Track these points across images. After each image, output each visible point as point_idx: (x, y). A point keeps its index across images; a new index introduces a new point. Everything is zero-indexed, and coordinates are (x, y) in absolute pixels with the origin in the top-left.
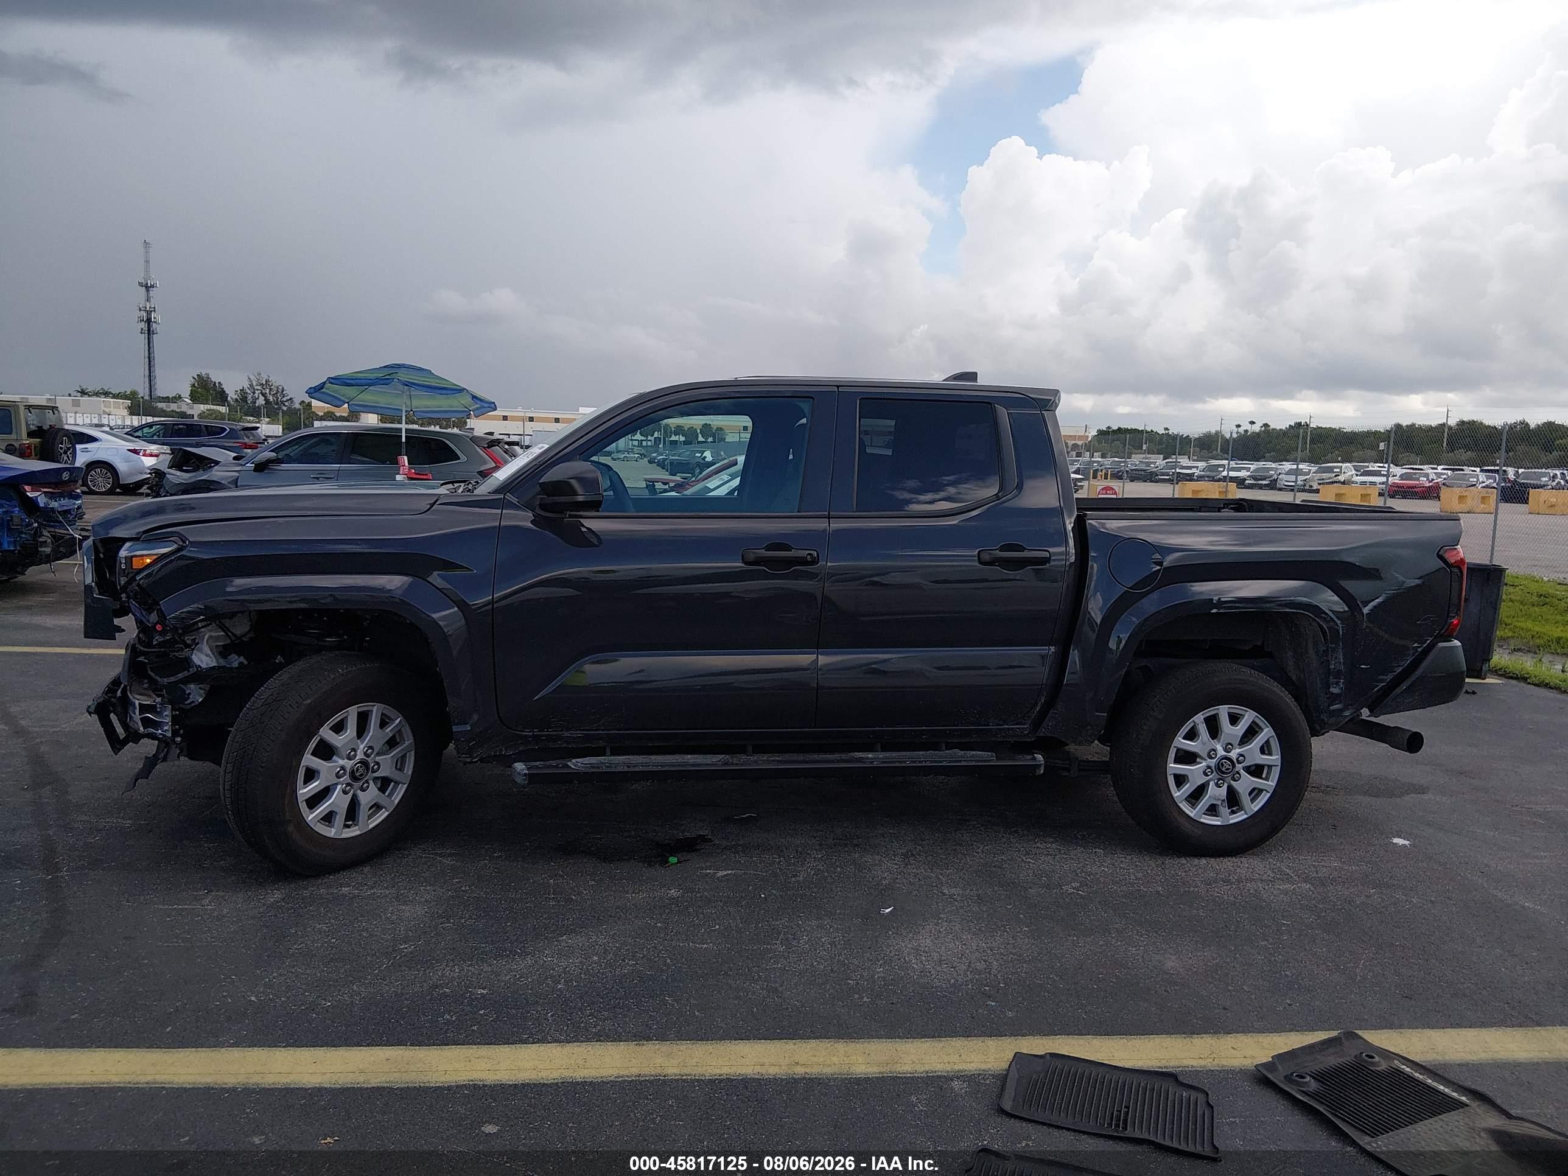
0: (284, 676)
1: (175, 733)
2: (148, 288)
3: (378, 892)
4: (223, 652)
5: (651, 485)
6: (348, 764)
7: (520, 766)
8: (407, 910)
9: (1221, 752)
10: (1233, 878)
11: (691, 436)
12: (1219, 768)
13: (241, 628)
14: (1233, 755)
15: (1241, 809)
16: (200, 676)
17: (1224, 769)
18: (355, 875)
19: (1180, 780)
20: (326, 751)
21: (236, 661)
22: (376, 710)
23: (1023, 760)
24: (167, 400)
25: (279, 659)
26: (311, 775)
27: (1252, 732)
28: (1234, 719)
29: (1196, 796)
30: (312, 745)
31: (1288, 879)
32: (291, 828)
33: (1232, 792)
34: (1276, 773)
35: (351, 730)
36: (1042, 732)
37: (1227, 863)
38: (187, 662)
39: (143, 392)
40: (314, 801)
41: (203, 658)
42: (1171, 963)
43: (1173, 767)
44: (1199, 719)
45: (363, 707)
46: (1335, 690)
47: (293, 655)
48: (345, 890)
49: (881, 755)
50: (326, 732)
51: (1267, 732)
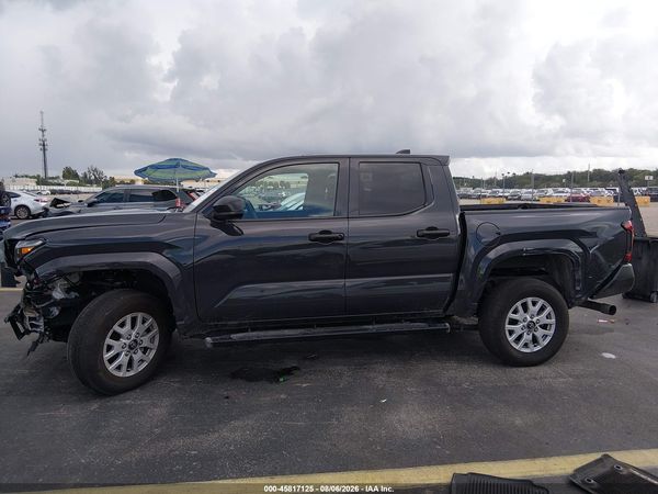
0: (96, 301)
1: (46, 330)
2: (43, 131)
3: (143, 402)
4: (67, 291)
5: (261, 207)
6: (128, 342)
7: (208, 339)
8: (157, 411)
9: (529, 319)
10: (538, 377)
11: (276, 186)
12: (528, 326)
13: (75, 280)
14: (534, 320)
15: (539, 344)
16: (56, 303)
17: (530, 327)
18: (133, 394)
19: (511, 332)
20: (116, 336)
21: (73, 295)
22: (140, 316)
23: (440, 326)
24: (53, 178)
25: (93, 294)
26: (110, 348)
27: (542, 309)
28: (534, 304)
29: (518, 339)
30: (110, 334)
31: (561, 376)
32: (101, 374)
33: (534, 336)
34: (553, 327)
35: (128, 326)
36: (448, 313)
37: (533, 370)
38: (50, 297)
39: (42, 175)
40: (111, 361)
41: (58, 294)
42: (518, 422)
43: (508, 327)
44: (519, 304)
45: (134, 314)
46: (578, 288)
47: (101, 291)
48: (128, 402)
49: (376, 326)
50: (116, 328)
51: (549, 309)
